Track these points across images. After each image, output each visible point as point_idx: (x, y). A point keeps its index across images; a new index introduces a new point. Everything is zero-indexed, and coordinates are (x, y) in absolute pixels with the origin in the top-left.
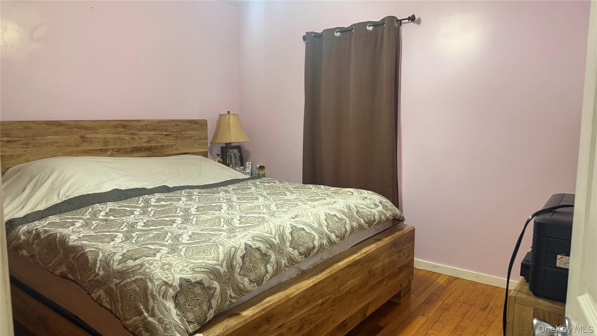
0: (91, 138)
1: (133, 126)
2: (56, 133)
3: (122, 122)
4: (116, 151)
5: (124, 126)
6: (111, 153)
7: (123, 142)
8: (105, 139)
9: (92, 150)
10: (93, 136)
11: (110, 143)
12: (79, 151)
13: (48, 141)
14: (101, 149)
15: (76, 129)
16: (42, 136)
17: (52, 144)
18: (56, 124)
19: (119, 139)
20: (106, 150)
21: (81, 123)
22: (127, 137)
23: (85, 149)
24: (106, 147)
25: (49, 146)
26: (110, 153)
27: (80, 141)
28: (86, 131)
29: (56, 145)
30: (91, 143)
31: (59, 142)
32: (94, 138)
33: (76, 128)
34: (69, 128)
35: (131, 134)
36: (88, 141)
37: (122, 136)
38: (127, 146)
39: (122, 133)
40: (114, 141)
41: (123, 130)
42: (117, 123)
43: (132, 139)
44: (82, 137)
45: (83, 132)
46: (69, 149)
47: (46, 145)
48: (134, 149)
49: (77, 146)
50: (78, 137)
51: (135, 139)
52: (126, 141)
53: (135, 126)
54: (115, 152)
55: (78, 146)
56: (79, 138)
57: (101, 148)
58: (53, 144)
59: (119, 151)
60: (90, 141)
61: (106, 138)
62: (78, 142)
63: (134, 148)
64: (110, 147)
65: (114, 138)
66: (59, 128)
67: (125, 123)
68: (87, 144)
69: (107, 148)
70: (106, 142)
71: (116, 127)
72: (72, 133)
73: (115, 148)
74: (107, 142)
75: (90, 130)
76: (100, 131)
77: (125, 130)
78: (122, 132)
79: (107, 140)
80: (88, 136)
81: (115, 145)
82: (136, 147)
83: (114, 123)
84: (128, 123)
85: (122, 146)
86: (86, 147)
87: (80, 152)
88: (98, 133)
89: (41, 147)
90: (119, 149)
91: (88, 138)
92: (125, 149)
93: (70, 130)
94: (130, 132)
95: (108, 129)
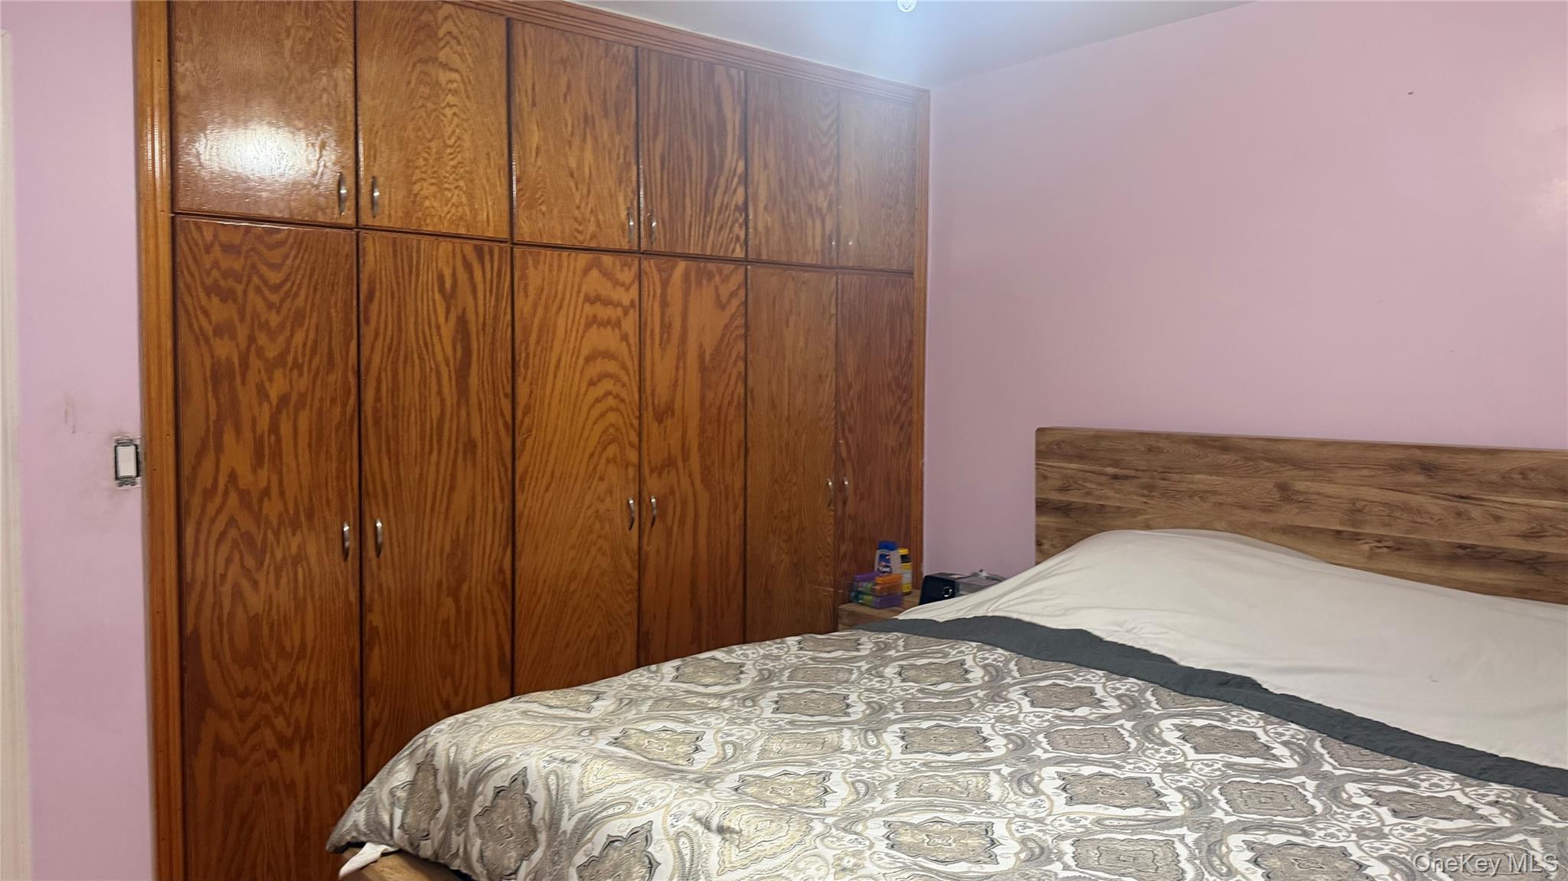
0: (1307, 493)
1: (1463, 471)
2: (1216, 469)
3: (1418, 453)
4: (1388, 547)
5: (1427, 468)
6: (1371, 549)
7: (1420, 520)
8: (1353, 501)
9: (1310, 528)
10: (1315, 487)
11: (1368, 518)
12: (1271, 526)
13: (1194, 486)
14: (1338, 532)
15: (1267, 464)
16: (1183, 472)
17: (1203, 495)
18: (1216, 444)
19: (1405, 508)
20: (1356, 537)
21: (1282, 447)
22: (1435, 507)
23: (1289, 523)
24: (1353, 526)
25: (1197, 499)
26: (1366, 547)
27: (1277, 496)
28: (1295, 473)
29: (1213, 499)
30: (1308, 508)
31: (1221, 494)
32: (1319, 494)
33: (1269, 460)
34: (1250, 459)
35: (1456, 496)
36: (1301, 502)
37: (1414, 500)
38: (1436, 538)
39: (1416, 489)
40: (1384, 513)
41: (1421, 479)
42: (1401, 455)
43: (1459, 514)
44: (1283, 487)
45: (1287, 474)
46: (1248, 516)
47: (1191, 497)
48: (1460, 551)
49: (1267, 509)
50: (1270, 486)
51: (1470, 519)
52: (1432, 518)
53: (1472, 469)
54: (1385, 549)
55: (1270, 511)
56: (1275, 489)
57: (1339, 528)
58: (1208, 495)
59: (1399, 549)
60: (1305, 503)
61: (1358, 499)
62: (1270, 500)
63: (1461, 547)
64: (1368, 530)
65: (1385, 504)
66: (1225, 457)
67: (1431, 456)
68: (1296, 511)
69: (1357, 531)
70: (1355, 511)
71: (1398, 467)
72: (1257, 472)
73: (1387, 536)
74: (1360, 511)
75: (1307, 469)
76: (1341, 473)
77: (1430, 480)
78: (1418, 485)
79: (1359, 505)
80: (1300, 486)
81: (1389, 525)
82: (1473, 547)
83: (1391, 454)
84: (1444, 459)
85: (1412, 533)
86: (1289, 516)
87: (1273, 528)
88: (1330, 481)
89: (1178, 499)
90: (1403, 543)
91: (1299, 492)
92: (1426, 545)
93: (1251, 463)
94: (1450, 490)
95: (1365, 472)
